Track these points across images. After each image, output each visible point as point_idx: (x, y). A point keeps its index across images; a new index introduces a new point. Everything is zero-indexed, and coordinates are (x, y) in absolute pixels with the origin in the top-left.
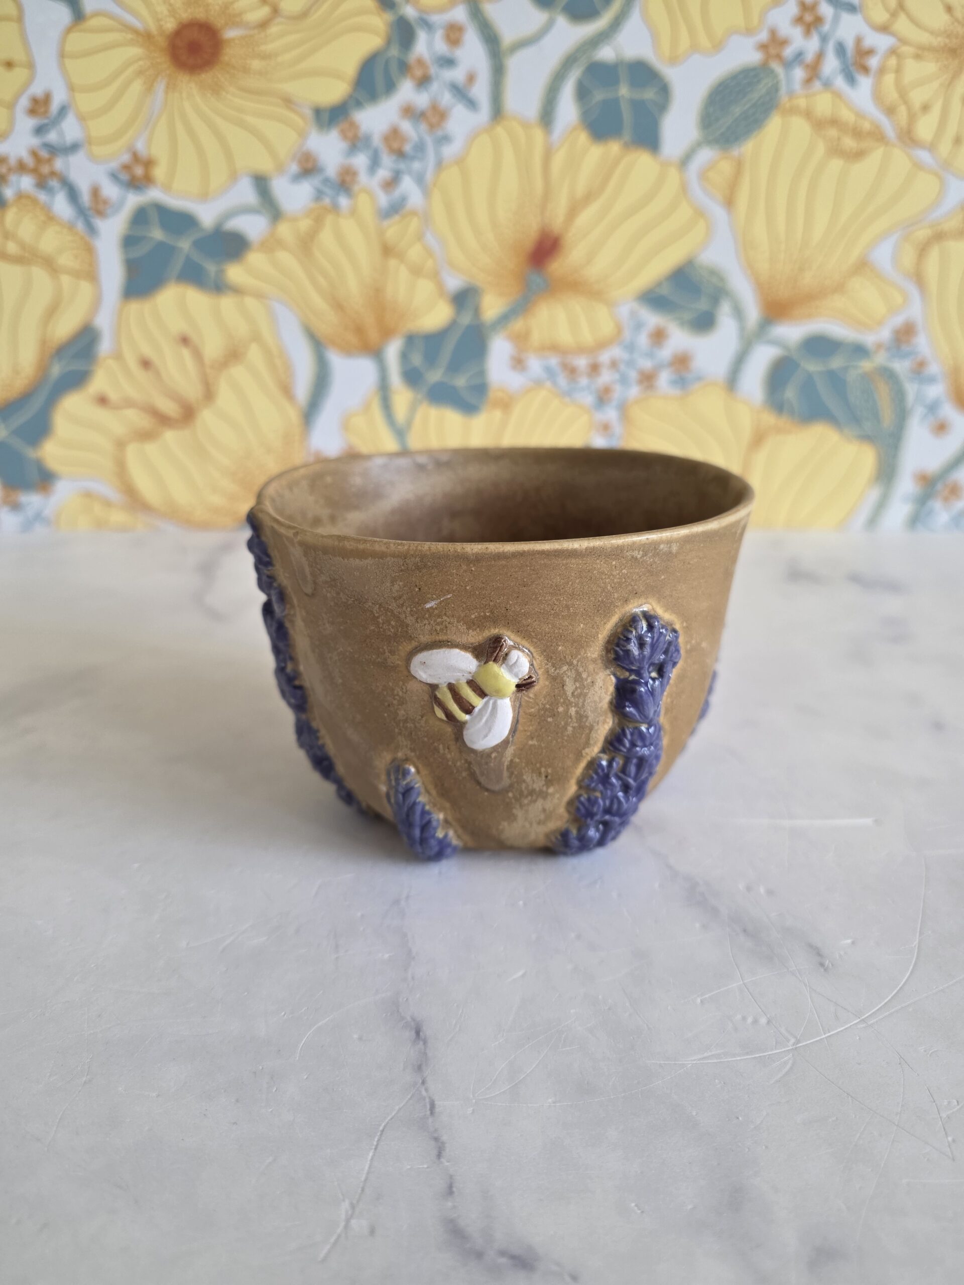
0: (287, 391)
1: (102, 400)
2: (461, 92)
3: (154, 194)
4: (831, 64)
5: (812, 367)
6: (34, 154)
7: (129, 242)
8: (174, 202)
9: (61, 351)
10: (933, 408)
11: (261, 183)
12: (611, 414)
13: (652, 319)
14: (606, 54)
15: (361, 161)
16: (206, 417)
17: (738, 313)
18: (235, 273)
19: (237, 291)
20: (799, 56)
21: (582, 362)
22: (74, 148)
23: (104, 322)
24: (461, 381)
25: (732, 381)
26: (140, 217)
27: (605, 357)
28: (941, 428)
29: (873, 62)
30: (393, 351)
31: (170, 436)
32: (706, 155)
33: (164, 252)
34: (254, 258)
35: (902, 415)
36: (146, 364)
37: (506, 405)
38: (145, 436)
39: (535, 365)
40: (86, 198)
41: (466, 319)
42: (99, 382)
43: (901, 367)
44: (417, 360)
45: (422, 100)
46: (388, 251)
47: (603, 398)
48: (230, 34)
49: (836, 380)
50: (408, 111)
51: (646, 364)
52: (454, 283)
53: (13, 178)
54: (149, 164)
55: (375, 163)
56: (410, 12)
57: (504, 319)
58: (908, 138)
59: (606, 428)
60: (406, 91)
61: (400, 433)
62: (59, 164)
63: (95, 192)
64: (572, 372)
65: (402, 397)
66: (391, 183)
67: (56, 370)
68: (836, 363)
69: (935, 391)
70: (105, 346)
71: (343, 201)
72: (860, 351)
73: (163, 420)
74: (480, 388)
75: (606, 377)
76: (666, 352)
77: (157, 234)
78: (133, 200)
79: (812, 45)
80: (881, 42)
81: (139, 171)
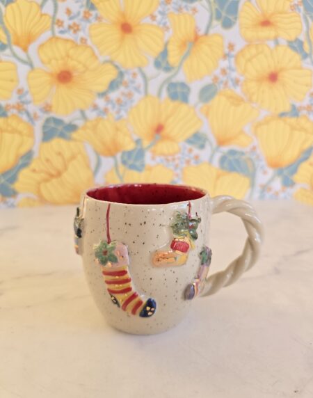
0: (88, 166)
1: (34, 171)
2: (137, 89)
3: (52, 115)
4: (230, 83)
5: (231, 158)
6: (18, 104)
7: (44, 127)
8: (58, 116)
9: (22, 157)
10: (262, 167)
11: (82, 112)
12: (178, 171)
13: (189, 146)
14: (174, 80)
15: (110, 106)
16: (65, 175)
17: (211, 145)
18: (74, 135)
19: (75, 140)
20: (222, 82)
21: (170, 158)
22: (30, 102)
23: (35, 149)
24: (138, 164)
25: (211, 161)
26: (48, 121)
27: (176, 157)
29: (240, 83)
30: (119, 156)
31: (54, 181)
32: (200, 105)
33: (54, 130)
34: (80, 131)
35: (255, 170)
36: (47, 160)
37: (150, 169)
38: (46, 181)
39: (158, 159)
40: (32, 116)
41: (139, 147)
42: (34, 165)
43: (254, 157)
44: (126, 158)
45: (126, 91)
46: (117, 129)
47: (176, 167)
48: (75, 74)
49: (237, 161)
50: (123, 94)
51: (187, 158)
52: (135, 137)
53: (12, 110)
54: (51, 107)
55: (114, 107)
56: (123, 70)
57: (149, 147)
58: (250, 100)
59: (177, 175)
60: (122, 89)
61: (121, 178)
62: (25, 106)
63: (35, 114)
64: (167, 160)
65: (121, 168)
66: (118, 112)
67: (21, 162)
68: (237, 157)
69: (263, 163)
70: (35, 156)
71: (105, 117)
72: (243, 153)
73: (52, 176)
74: (143, 165)
75: (177, 162)
76: (192, 155)
77: (52, 125)
78: (46, 116)
79: (224, 79)
80: (242, 78)
81: (48, 109)
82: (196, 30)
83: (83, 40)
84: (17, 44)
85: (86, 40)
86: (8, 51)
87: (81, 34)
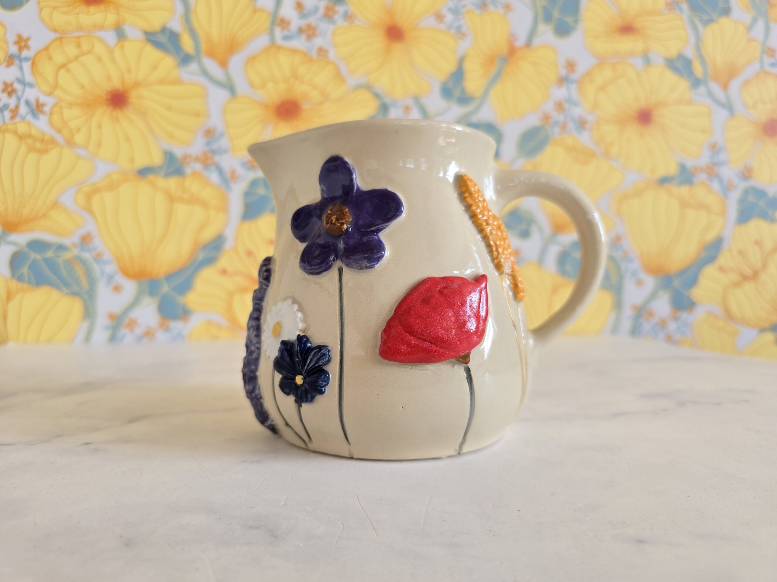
1: (224, 272)
4: (571, 126)
6: (205, 154)
7: (247, 194)
9: (205, 247)
10: (633, 273)
14: (475, 119)
17: (541, 231)
20: (556, 123)
22: (226, 151)
23: (229, 233)
25: (541, 261)
26: (254, 183)
28: (640, 283)
29: (588, 126)
32: (521, 161)
33: (264, 200)
35: (621, 278)
36: (249, 253)
38: (245, 290)
40: (228, 174)
42: (223, 262)
43: (618, 254)
48: (305, 106)
53: (192, 165)
56: (387, 100)
58: (607, 155)
62: (217, 158)
63: (233, 172)
67: (201, 256)
69: (635, 265)
70: (228, 245)
77: (261, 191)
78: (251, 176)
79: (561, 118)
82: (512, 38)
83: (322, 51)
84: (211, 55)
85: (327, 51)
86: (194, 67)
87: (318, 41)
